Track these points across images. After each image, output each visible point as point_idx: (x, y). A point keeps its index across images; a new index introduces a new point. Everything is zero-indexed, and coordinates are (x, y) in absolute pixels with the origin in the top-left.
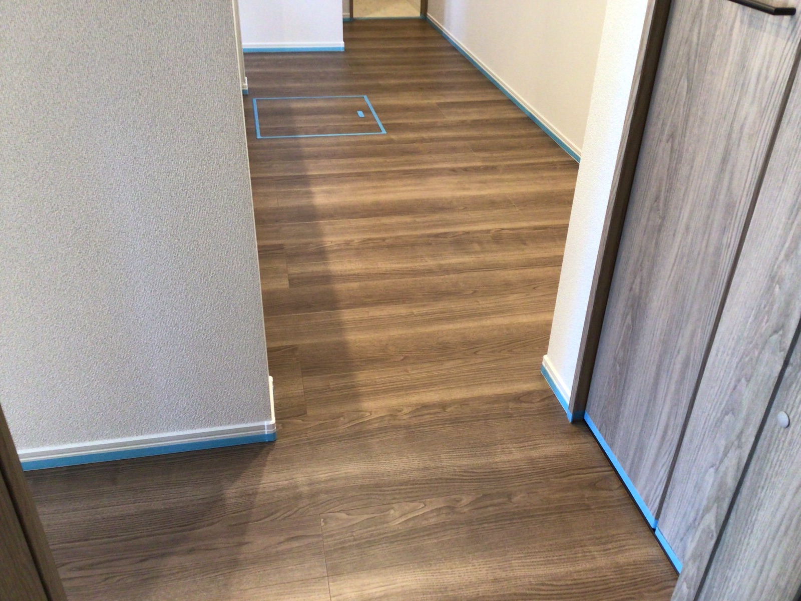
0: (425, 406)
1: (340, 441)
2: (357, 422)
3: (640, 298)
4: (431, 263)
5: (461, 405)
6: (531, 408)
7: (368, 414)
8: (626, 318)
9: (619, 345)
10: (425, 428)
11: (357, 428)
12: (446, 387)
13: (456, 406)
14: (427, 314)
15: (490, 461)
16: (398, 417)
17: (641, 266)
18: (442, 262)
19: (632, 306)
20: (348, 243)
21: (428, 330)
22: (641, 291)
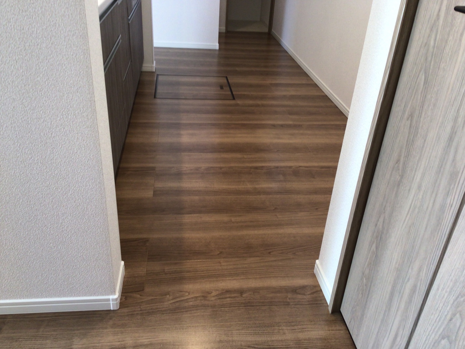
0: (228, 291)
1: (163, 314)
2: (178, 300)
3: (382, 233)
4: (249, 186)
5: (254, 292)
6: (303, 299)
7: (187, 294)
8: (372, 245)
9: (366, 264)
10: (225, 309)
11: (177, 304)
12: (244, 277)
13: (250, 293)
14: (241, 222)
15: (269, 339)
16: (207, 298)
17: (384, 209)
18: (257, 186)
19: (377, 237)
20: (197, 169)
21: (239, 234)
22: (383, 227)
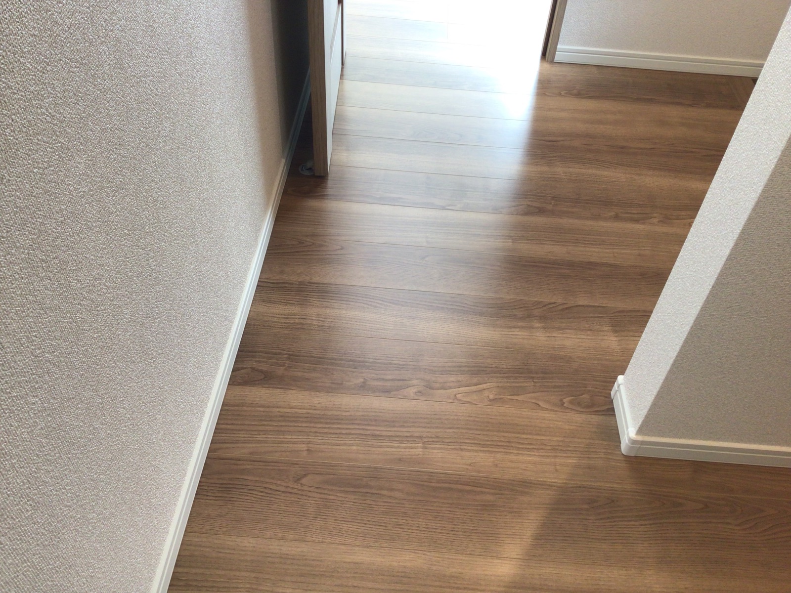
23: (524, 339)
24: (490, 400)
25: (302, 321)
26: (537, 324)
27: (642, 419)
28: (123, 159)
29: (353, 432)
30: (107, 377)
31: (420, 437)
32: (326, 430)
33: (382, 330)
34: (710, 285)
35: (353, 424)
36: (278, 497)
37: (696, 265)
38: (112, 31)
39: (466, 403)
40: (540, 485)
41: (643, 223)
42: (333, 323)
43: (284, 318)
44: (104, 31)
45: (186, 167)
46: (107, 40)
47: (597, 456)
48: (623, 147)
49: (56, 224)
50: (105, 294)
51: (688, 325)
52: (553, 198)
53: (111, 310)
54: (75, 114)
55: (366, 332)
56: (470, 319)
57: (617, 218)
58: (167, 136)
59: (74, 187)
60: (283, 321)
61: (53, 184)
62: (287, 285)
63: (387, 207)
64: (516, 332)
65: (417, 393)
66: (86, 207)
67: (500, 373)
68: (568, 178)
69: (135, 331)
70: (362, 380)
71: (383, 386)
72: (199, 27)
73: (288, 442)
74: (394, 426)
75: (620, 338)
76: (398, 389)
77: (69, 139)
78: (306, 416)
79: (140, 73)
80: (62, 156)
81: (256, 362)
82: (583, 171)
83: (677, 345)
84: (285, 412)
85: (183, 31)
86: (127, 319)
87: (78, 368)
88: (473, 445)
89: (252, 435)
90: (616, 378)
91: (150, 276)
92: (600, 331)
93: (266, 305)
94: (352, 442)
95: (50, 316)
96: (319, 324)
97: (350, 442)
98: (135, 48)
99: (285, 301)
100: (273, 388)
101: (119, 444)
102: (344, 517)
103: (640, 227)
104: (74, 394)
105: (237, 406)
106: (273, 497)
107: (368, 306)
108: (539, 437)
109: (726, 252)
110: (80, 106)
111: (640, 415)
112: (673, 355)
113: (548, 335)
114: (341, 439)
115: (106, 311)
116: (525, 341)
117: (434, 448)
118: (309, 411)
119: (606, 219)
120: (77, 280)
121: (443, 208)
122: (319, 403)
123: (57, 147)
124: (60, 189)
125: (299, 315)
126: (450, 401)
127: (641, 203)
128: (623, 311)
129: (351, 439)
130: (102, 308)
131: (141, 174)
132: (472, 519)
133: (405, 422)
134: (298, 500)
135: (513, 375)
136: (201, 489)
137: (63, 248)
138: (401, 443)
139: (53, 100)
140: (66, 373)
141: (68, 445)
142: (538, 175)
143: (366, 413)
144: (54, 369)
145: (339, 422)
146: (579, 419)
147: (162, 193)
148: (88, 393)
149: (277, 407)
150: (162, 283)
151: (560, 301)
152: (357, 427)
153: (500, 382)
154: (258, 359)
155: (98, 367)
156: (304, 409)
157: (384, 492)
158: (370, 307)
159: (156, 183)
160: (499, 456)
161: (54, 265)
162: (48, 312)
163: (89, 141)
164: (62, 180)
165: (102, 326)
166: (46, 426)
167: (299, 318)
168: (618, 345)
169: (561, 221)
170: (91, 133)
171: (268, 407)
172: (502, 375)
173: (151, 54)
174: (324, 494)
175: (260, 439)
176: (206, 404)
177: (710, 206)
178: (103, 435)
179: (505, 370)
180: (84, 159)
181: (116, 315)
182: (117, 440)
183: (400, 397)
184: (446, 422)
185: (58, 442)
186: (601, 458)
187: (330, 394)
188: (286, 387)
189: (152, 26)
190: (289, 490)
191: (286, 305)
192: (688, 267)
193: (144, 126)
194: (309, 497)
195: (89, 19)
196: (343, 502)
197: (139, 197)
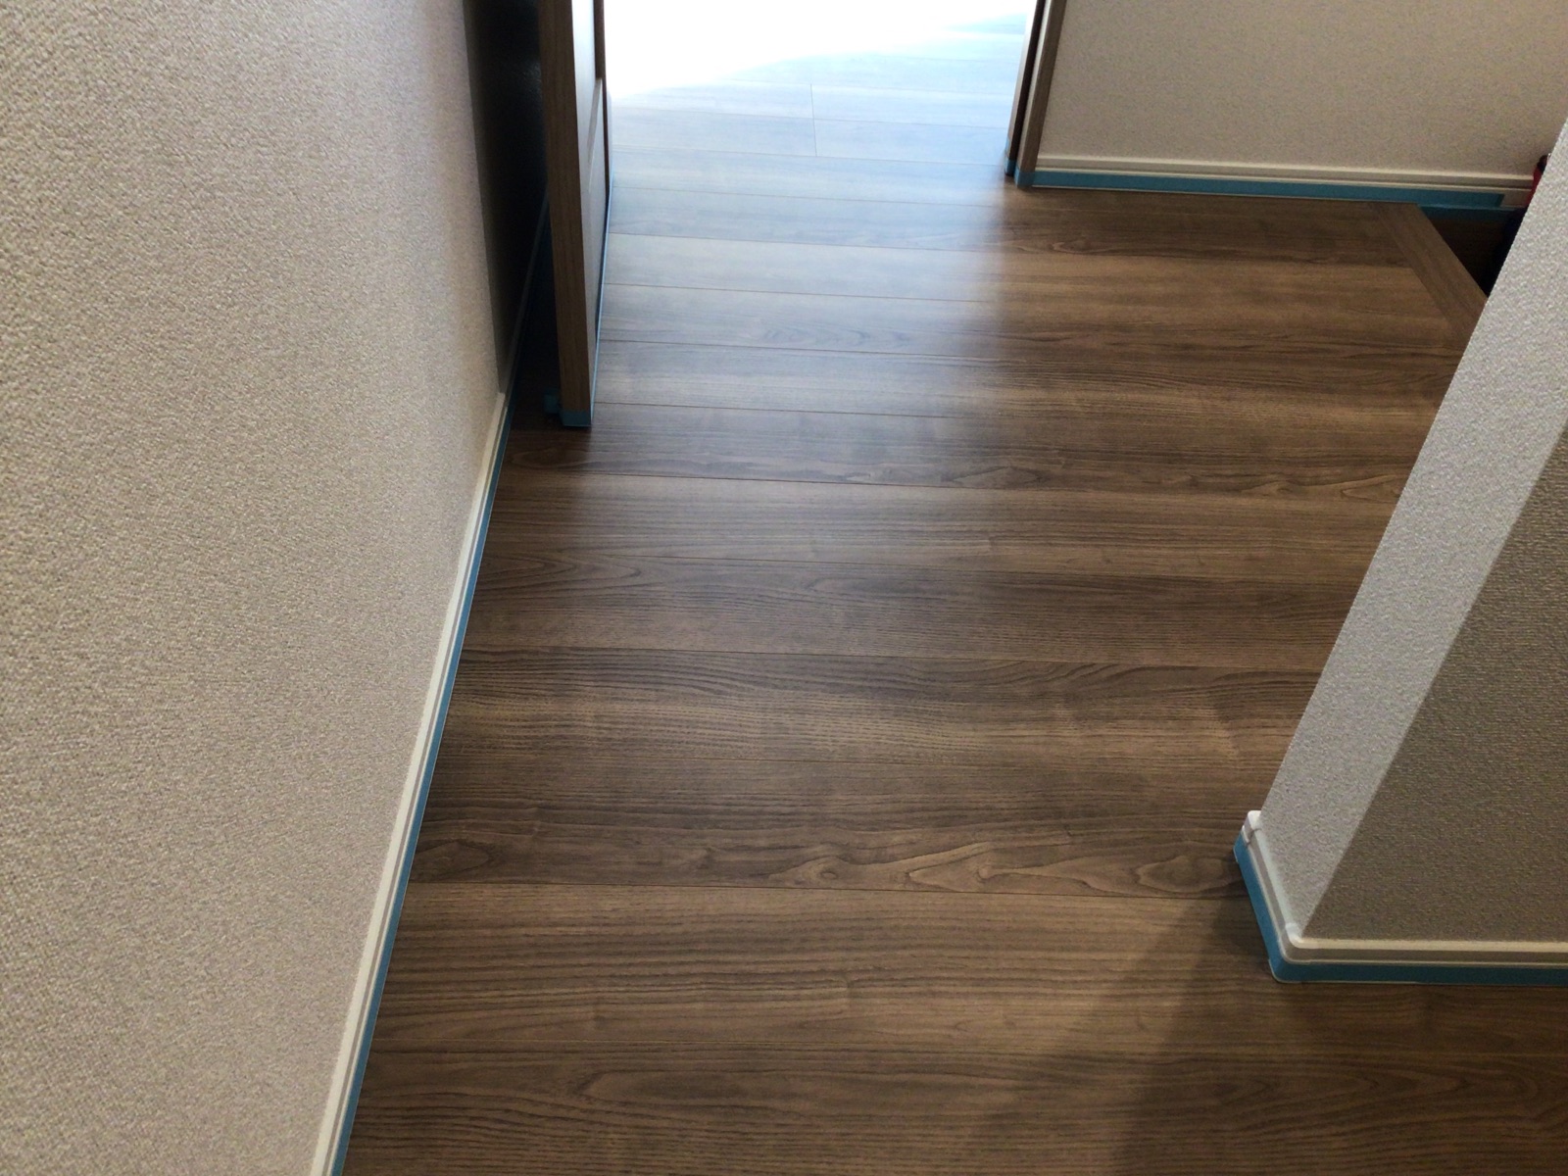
23: (1037, 744)
24: (984, 881)
25: (563, 731)
26: (1061, 712)
27: (1317, 903)
28: (178, 371)
29: (695, 969)
30: (153, 885)
31: (842, 972)
32: (633, 971)
33: (736, 741)
34: (1465, 604)
35: (691, 951)
36: (540, 1131)
37: (1424, 565)
38: (148, 74)
39: (930, 889)
40: (1109, 1061)
41: (1250, 495)
42: (632, 732)
43: (525, 727)
44: (130, 72)
45: (312, 398)
46: (138, 94)
47: (1223, 989)
48: (1187, 347)
49: (27, 519)
50: (143, 685)
51: (1418, 694)
52: (1064, 451)
53: (157, 724)
54: (66, 258)
55: (702, 746)
56: (921, 708)
57: (1195, 486)
58: (273, 327)
59: (67, 432)
60: (521, 734)
61: (19, 421)
62: (525, 656)
63: (724, 483)
64: (1021, 730)
65: (825, 875)
66: (96, 480)
67: (998, 821)
68: (1088, 410)
69: (211, 773)
70: (705, 853)
71: (749, 862)
72: (331, 94)
73: (553, 1004)
74: (783, 952)
75: (1235, 733)
76: (783, 867)
77: (53, 316)
78: (586, 940)
79: (211, 180)
80: (38, 357)
81: (469, 826)
82: (1118, 396)
83: (1392, 738)
84: (541, 935)
85: (300, 98)
86: (194, 744)
87: (87, 867)
88: (957, 983)
89: (469, 991)
90: (1244, 817)
91: (242, 643)
92: (1194, 718)
93: (483, 701)
94: (693, 993)
95: (16, 743)
96: (600, 736)
97: (689, 993)
98: (200, 121)
99: (524, 691)
100: (511, 882)
101: (182, 1040)
102: (690, 1165)
103: (1243, 502)
104: (76, 933)
105: (432, 927)
106: (525, 1132)
107: (702, 692)
108: (1093, 956)
109: (1501, 532)
110: (78, 239)
111: (1310, 893)
112: (1386, 759)
113: (1089, 732)
114: (669, 988)
115: (147, 727)
116: (1041, 750)
117: (875, 996)
118: (591, 929)
119: (1173, 490)
120: (78, 654)
121: (841, 480)
122: (614, 910)
123: (25, 333)
124: (33, 434)
125: (555, 720)
126: (897, 887)
127: (1239, 455)
128: (1234, 675)
129: (689, 987)
130: (138, 719)
131: (217, 408)
132: (971, 1150)
133: (804, 940)
134: (584, 1134)
135: (1023, 823)
136: (362, 1123)
137: (44, 578)
138: (802, 988)
139: (13, 220)
140: (57, 882)
141: (64, 1059)
142: (1027, 408)
143: (718, 926)
144: (28, 873)
145: (661, 948)
146: (1174, 910)
147: (265, 454)
148: (109, 925)
149: (522, 925)
150: (269, 658)
151: (1102, 661)
152: (702, 958)
153: (1000, 840)
154: (471, 821)
155: (132, 861)
156: (581, 925)
157: (776, 1104)
158: (706, 693)
159: (251, 431)
160: (1015, 1002)
161: (23, 618)
162: (10, 734)
163: (100, 325)
164: (39, 415)
165: (139, 762)
166: (10, 1017)
167: (556, 726)
168: (1234, 748)
169: (1081, 496)
170: (106, 306)
171: (502, 927)
172: (1003, 824)
173: (233, 140)
174: (642, 1116)
175: (487, 1000)
176: (365, 927)
177: (1449, 438)
178: (145, 1024)
179: (1007, 812)
180: (91, 367)
181: (169, 736)
182: (179, 1033)
183: (788, 884)
184: (894, 934)
185: (40, 1053)
186: (1231, 992)
187: (636, 889)
188: (538, 879)
189: (234, 78)
190: (562, 1112)
191: (526, 699)
192: (1403, 569)
193: (223, 300)
194: (608, 1125)
195: (95, 39)
196: (685, 1133)
197: (214, 461)
